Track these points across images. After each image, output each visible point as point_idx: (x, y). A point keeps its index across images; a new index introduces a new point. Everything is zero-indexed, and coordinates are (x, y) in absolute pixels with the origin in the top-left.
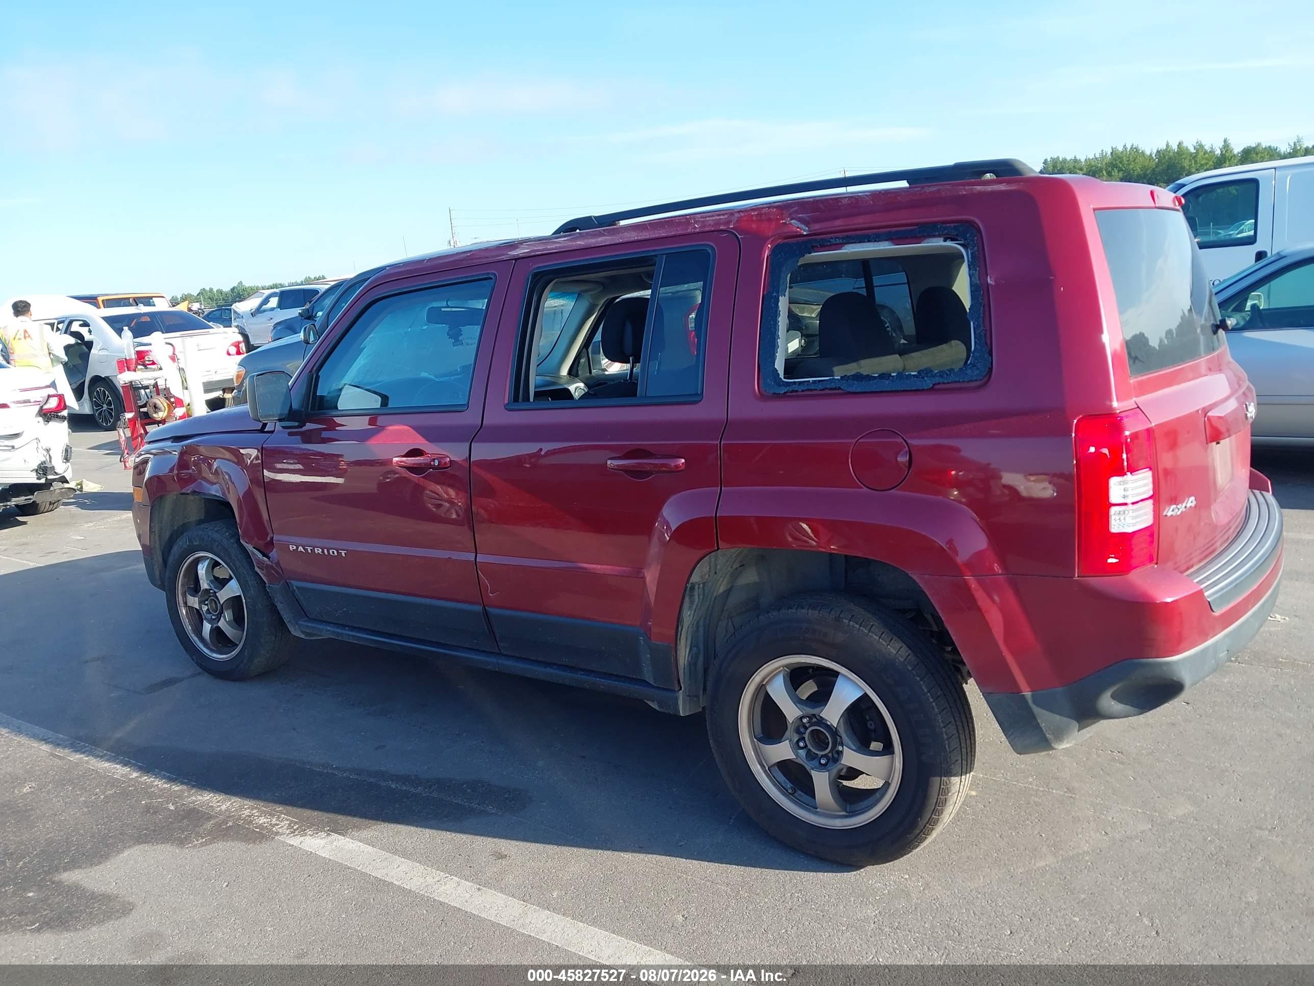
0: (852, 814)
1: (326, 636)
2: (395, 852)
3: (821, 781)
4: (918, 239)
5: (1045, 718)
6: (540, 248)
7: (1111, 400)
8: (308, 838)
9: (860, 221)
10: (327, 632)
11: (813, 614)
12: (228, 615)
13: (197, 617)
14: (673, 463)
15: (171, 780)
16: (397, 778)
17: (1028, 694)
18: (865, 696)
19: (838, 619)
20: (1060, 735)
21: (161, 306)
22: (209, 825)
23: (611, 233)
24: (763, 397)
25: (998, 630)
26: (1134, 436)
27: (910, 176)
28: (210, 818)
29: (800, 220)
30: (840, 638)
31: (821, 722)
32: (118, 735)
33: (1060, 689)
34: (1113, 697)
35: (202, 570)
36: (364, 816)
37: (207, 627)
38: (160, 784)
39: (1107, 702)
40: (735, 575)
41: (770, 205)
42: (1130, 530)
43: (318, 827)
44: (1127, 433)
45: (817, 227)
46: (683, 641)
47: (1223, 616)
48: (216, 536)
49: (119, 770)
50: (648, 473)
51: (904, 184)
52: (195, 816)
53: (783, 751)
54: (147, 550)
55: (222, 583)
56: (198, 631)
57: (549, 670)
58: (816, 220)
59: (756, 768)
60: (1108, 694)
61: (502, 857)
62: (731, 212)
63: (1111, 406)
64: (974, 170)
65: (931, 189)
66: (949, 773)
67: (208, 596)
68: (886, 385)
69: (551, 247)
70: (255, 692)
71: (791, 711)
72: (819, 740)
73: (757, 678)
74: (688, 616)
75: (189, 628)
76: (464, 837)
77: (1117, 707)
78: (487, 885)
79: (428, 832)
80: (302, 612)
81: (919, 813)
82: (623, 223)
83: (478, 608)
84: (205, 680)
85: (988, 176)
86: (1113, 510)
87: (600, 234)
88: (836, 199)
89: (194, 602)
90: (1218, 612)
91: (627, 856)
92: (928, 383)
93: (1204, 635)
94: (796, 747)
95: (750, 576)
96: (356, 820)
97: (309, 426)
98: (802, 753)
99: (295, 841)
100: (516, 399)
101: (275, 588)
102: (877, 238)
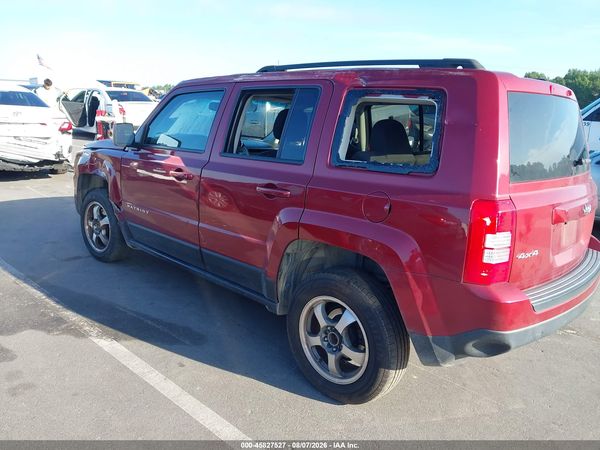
0: (345, 377)
1: (139, 248)
2: (137, 354)
3: (332, 358)
4: (416, 96)
5: (438, 350)
6: (247, 79)
7: (495, 193)
8: (102, 341)
9: (390, 83)
10: (140, 247)
11: (338, 277)
12: (103, 232)
13: (92, 231)
14: (285, 193)
15: (58, 303)
16: (153, 320)
17: (430, 337)
18: (356, 322)
19: (348, 282)
20: (444, 360)
21: (138, 89)
22: (64, 326)
23: (280, 75)
24: (330, 166)
25: (419, 302)
26: (504, 214)
27: (421, 62)
28: (66, 322)
29: (364, 79)
30: (348, 291)
31: (336, 330)
32: (44, 278)
33: (446, 337)
34: (474, 346)
35: (95, 209)
36: (131, 335)
37: (95, 236)
38: (52, 303)
39: (470, 347)
40: (313, 252)
41: (352, 70)
42: (494, 262)
43: (109, 336)
44: (500, 212)
45: (369, 83)
46: (282, 280)
47: (540, 315)
48: (102, 196)
49: (39, 294)
50: (274, 196)
51: (417, 67)
52: (59, 320)
53: (317, 341)
54: (76, 197)
55: (102, 217)
56: (91, 237)
57: (225, 282)
58: (371, 80)
59: (305, 347)
60: (471, 344)
61: (182, 365)
62: (334, 71)
63: (494, 197)
64: (453, 63)
65: (428, 70)
66: (389, 368)
67: (96, 222)
68: (387, 169)
69: (252, 79)
70: (110, 269)
71: (322, 323)
72: (334, 339)
73: (310, 304)
74: (285, 268)
75: (88, 235)
76: (169, 353)
77: (475, 351)
78: (170, 378)
79: (155, 347)
80: (131, 236)
81: (373, 385)
82: (289, 71)
83: (198, 248)
84: (92, 259)
85: (460, 67)
86: (486, 251)
87: (275, 75)
88: (383, 70)
89: (91, 224)
90: (538, 312)
91: (238, 376)
92: (407, 171)
93: (527, 323)
94: (323, 340)
95: (321, 254)
96: (126, 336)
97: (142, 151)
98: (326, 343)
99: (96, 340)
100: (225, 151)
101: (121, 224)
102: (396, 93)
